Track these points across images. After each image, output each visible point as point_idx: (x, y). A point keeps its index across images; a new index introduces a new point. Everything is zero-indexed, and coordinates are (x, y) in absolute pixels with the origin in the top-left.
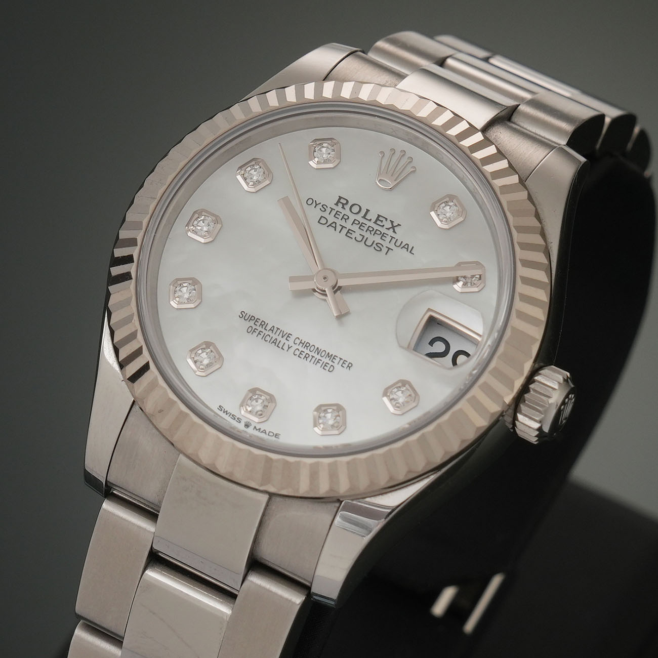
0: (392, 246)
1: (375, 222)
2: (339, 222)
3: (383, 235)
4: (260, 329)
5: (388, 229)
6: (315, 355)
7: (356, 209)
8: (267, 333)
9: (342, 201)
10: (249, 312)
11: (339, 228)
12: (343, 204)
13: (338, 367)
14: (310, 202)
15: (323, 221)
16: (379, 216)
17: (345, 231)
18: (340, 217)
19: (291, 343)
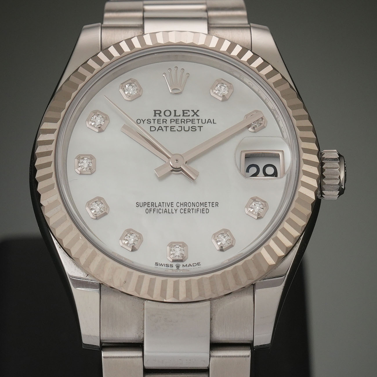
0: (201, 124)
1: (183, 116)
2: (162, 125)
3: (192, 121)
4: (153, 208)
5: (193, 116)
6: (193, 207)
7: (168, 113)
8: (158, 208)
9: (157, 112)
10: (141, 201)
11: (164, 129)
12: (159, 114)
13: (210, 208)
14: (139, 121)
15: (153, 129)
16: (183, 111)
17: (169, 129)
18: (161, 122)
19: (176, 207)
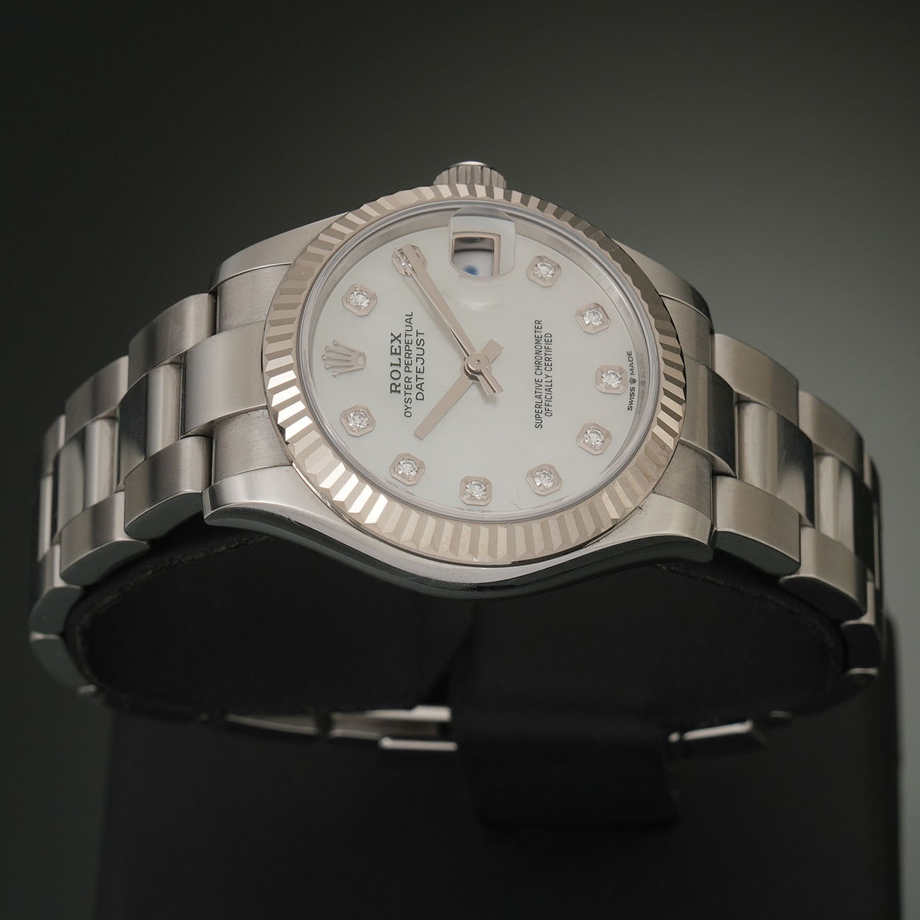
0: (414, 333)
1: (399, 354)
2: (414, 383)
3: (407, 344)
4: (543, 407)
5: (400, 341)
6: (543, 353)
7: (396, 375)
8: (544, 399)
9: (393, 388)
10: (533, 421)
11: (420, 381)
12: (396, 386)
13: (544, 331)
14: (408, 414)
15: (420, 396)
16: (392, 354)
17: (420, 375)
18: (409, 384)
19: (543, 377)
